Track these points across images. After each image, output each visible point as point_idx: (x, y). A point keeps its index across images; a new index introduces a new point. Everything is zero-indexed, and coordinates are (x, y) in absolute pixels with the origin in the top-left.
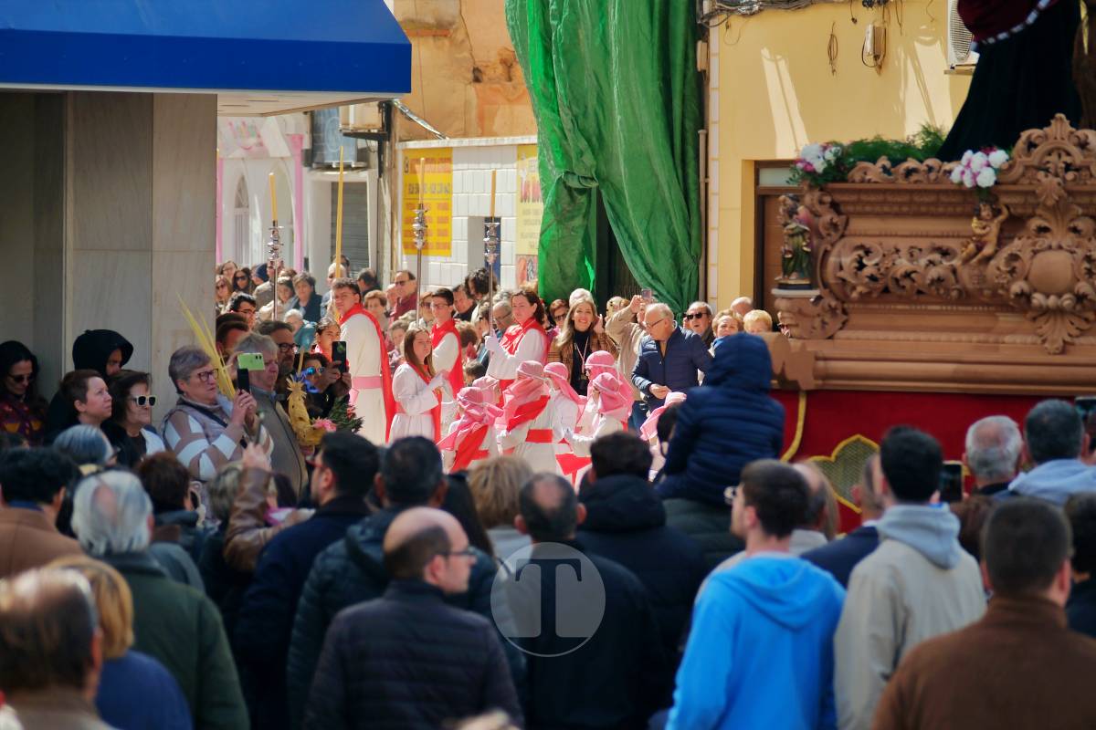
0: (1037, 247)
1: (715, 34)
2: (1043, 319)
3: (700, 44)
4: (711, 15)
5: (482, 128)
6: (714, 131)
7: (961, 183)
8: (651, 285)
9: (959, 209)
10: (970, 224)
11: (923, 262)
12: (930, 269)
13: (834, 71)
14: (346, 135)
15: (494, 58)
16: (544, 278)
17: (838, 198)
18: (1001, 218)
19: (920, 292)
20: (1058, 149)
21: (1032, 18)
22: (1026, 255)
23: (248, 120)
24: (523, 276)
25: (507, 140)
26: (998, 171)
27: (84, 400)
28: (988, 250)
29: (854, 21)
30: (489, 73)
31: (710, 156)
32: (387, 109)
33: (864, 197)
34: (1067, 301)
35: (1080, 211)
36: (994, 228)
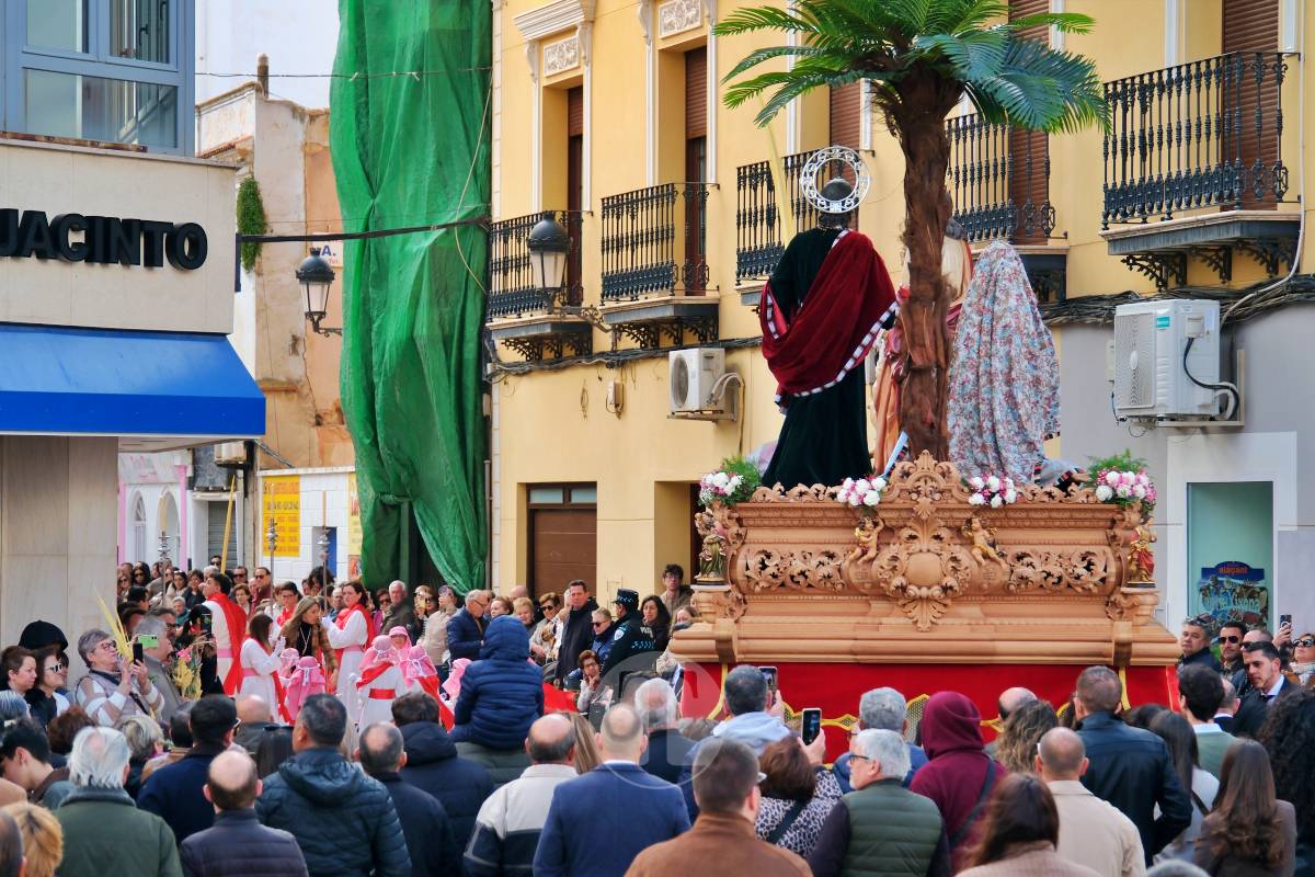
0: (910, 551)
1: (496, 389)
2: (913, 604)
3: (485, 397)
4: (493, 375)
5: (323, 459)
6: (496, 460)
7: (847, 503)
8: (451, 575)
9: (839, 522)
10: (853, 534)
11: (814, 562)
12: (818, 569)
13: (585, 416)
14: (219, 465)
15: (330, 407)
16: (366, 572)
17: (743, 514)
18: (879, 528)
19: (810, 586)
20: (926, 476)
21: (841, 377)
22: (903, 556)
23: (145, 455)
24: (353, 571)
25: (341, 469)
26: (881, 492)
27: (16, 671)
28: (871, 554)
29: (600, 379)
30: (328, 419)
31: (493, 481)
32: (250, 447)
33: (764, 514)
34: (936, 591)
35: (942, 523)
36: (874, 537)
